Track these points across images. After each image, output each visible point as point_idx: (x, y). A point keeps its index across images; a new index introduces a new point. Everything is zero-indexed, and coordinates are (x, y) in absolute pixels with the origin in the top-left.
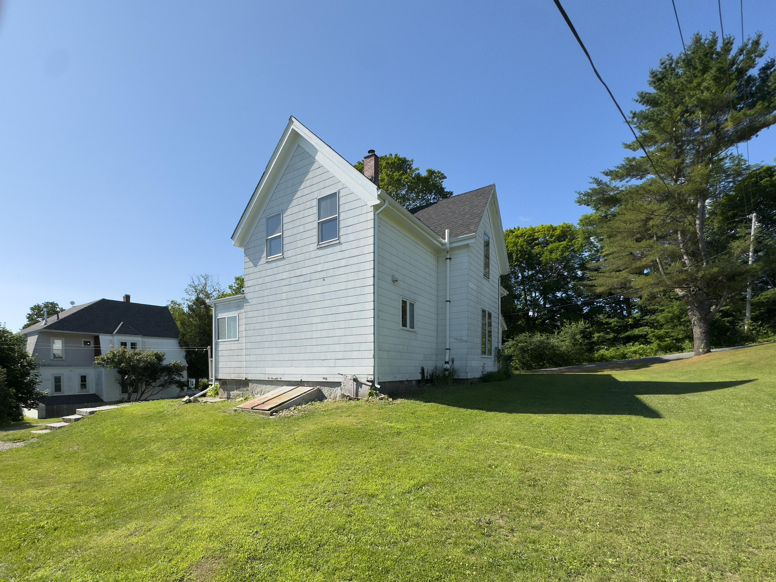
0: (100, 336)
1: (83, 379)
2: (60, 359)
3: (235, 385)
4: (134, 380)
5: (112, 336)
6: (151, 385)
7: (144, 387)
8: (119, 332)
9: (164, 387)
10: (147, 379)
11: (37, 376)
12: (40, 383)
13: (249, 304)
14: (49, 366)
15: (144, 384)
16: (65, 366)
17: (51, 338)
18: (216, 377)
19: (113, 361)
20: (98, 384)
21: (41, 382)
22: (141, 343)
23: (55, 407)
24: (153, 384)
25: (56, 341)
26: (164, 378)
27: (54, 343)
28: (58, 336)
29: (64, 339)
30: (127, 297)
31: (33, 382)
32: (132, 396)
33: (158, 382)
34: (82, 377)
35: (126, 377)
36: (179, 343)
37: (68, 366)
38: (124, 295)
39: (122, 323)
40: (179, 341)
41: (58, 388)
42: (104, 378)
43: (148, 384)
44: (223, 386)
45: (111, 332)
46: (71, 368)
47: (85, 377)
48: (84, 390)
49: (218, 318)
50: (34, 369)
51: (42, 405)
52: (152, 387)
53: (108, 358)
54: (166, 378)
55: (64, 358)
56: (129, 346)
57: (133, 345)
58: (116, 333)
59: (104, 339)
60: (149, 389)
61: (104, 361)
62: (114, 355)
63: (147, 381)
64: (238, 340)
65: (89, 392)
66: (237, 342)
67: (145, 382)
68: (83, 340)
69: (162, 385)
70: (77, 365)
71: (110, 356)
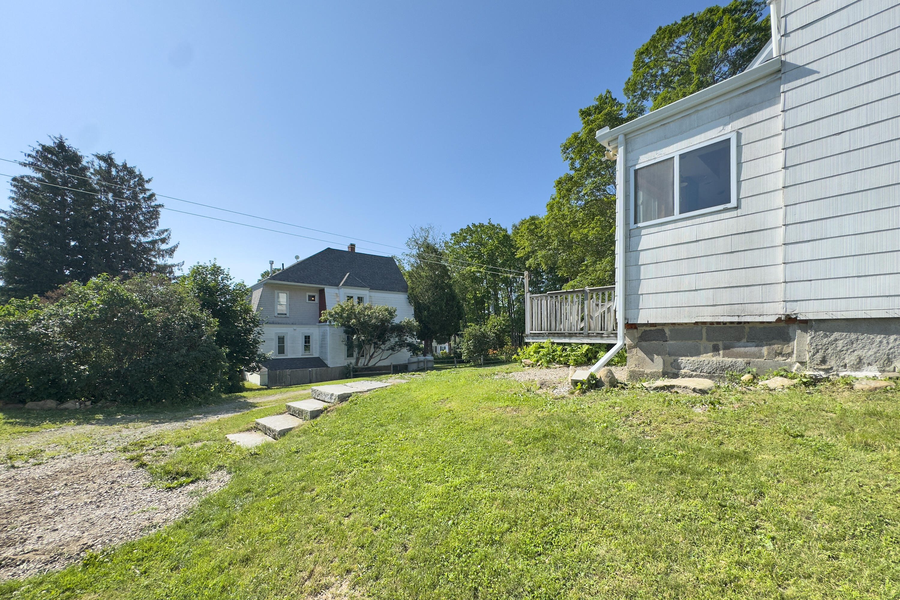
0: (325, 289)
1: (307, 339)
2: (284, 316)
3: (709, 339)
4: (363, 341)
5: (338, 289)
6: (380, 348)
7: (372, 350)
8: (345, 284)
9: (394, 351)
10: (376, 340)
11: (260, 334)
12: (263, 343)
13: (815, 77)
14: (273, 323)
15: (372, 346)
16: (289, 324)
17: (276, 291)
18: (625, 319)
19: (341, 316)
20: (323, 346)
21: (264, 341)
22: (368, 297)
23: (278, 372)
24: (383, 347)
25: (281, 295)
26: (394, 340)
27: (278, 297)
28: (282, 288)
29: (288, 292)
30: (352, 246)
31: (256, 342)
32: (360, 361)
33: (388, 345)
34: (306, 337)
35: (355, 337)
36: (408, 298)
37: (292, 324)
38: (349, 244)
39: (348, 274)
40: (408, 296)
41: (281, 350)
42: (329, 339)
43: (377, 347)
44: (644, 344)
45: (337, 285)
46: (295, 327)
47: (309, 337)
48: (307, 352)
49: (637, 167)
50: (257, 326)
51: (265, 369)
52: (381, 350)
53: (336, 313)
54: (397, 339)
55: (288, 315)
56: (356, 301)
57: (360, 300)
58: (343, 285)
59: (329, 291)
60: (379, 352)
61: (332, 316)
62: (343, 310)
63: (375, 343)
64: (736, 208)
65: (312, 355)
66: (734, 213)
67: (373, 344)
68: (308, 294)
69: (392, 348)
70: (301, 324)
71: (338, 310)
